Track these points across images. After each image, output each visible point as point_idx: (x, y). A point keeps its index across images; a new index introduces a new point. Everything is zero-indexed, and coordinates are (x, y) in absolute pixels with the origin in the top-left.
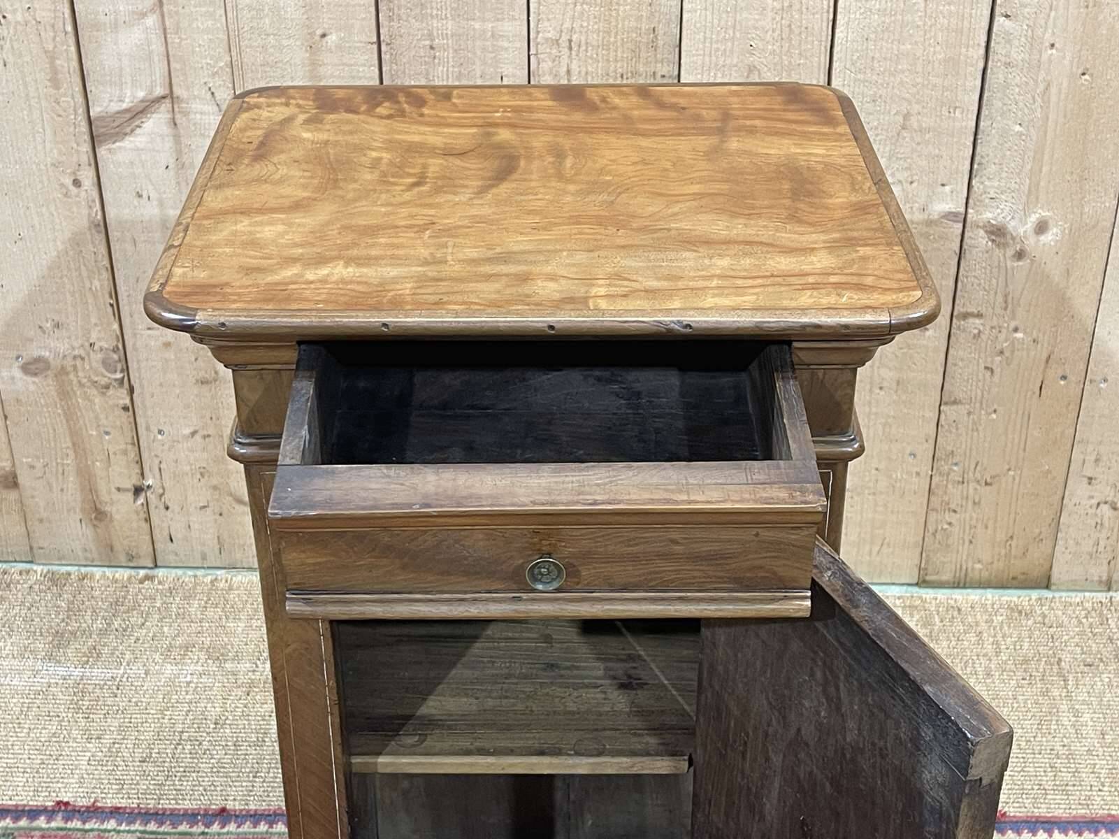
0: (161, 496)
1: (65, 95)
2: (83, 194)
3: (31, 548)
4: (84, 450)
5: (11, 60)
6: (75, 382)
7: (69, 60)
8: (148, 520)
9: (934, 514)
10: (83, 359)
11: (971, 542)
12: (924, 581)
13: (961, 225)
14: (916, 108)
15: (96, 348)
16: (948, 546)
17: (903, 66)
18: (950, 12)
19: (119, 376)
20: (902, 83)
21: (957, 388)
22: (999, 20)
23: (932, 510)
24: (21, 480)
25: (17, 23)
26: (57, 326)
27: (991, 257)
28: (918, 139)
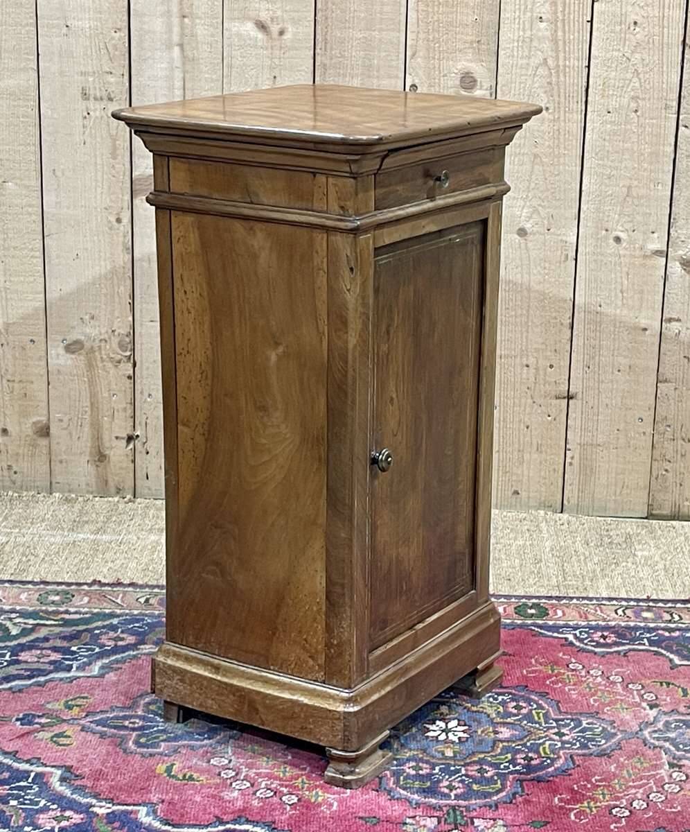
0: (144, 443)
1: (119, 164)
2: (122, 228)
3: (51, 483)
4: (97, 408)
5: (88, 141)
6: (99, 358)
7: (124, 141)
8: (134, 461)
9: (656, 463)
10: (106, 341)
11: (681, 485)
12: (652, 515)
13: (665, 259)
14: (636, 183)
15: (116, 333)
16: (666, 488)
17: (626, 156)
18: (653, 124)
19: (128, 353)
20: (626, 167)
21: (666, 371)
22: (681, 129)
23: (655, 460)
24: (53, 430)
25: (97, 117)
26: (93, 318)
27: (684, 280)
28: (636, 203)
